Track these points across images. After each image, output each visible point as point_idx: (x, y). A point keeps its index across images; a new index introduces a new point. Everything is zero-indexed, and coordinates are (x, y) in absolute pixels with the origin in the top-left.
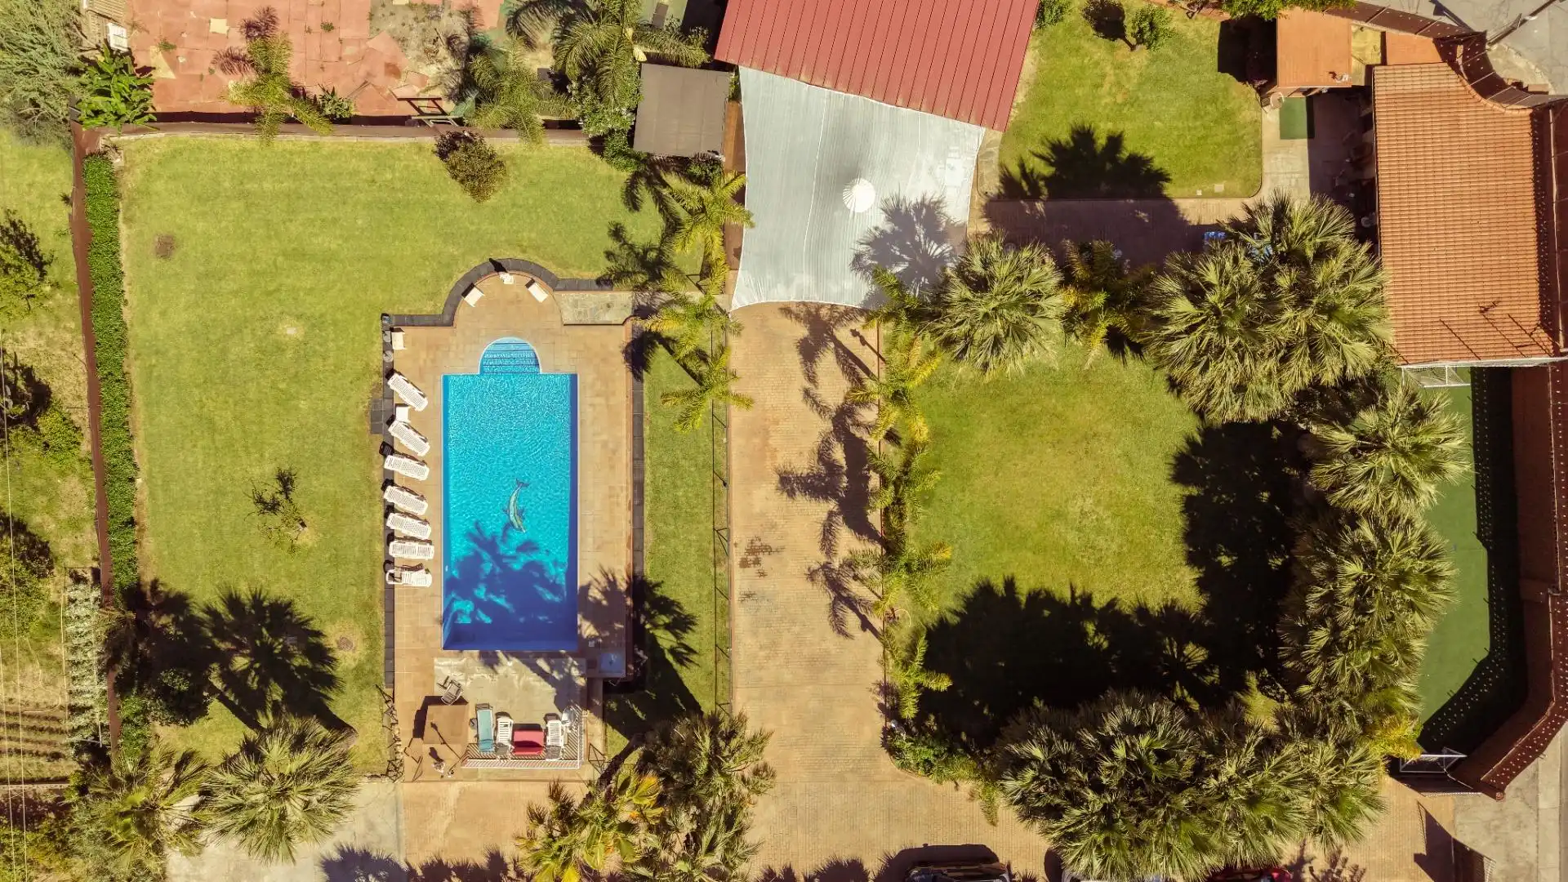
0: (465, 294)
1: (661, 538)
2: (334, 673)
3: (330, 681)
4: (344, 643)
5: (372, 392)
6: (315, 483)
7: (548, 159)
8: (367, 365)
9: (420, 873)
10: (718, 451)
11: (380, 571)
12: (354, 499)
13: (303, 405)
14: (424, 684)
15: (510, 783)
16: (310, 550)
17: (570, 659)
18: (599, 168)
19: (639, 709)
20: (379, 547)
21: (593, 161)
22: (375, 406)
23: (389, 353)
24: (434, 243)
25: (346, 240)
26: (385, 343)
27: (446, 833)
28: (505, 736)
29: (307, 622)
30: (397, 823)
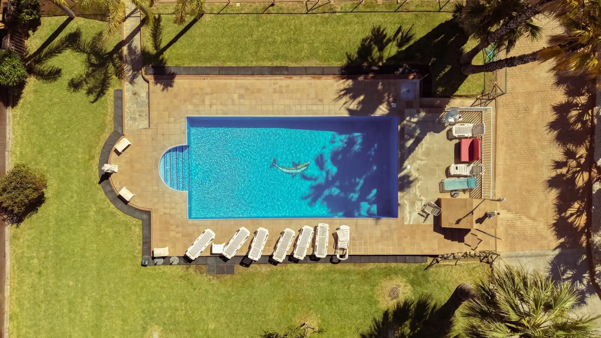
0: (126, 202)
1: (313, 54)
2: (415, 303)
3: (422, 305)
4: (394, 294)
5: (202, 273)
6: (272, 317)
7: (22, 138)
8: (181, 277)
9: (562, 240)
10: (246, 11)
11: (338, 266)
12: (283, 286)
13: (212, 326)
14: (424, 232)
15: (497, 172)
16: (323, 320)
17: (405, 122)
18: (28, 99)
19: (443, 70)
20: (320, 267)
21: (23, 104)
22: (213, 271)
23: (171, 260)
24: (87, 226)
25: (85, 294)
26: (164, 264)
27: (534, 219)
28: (464, 169)
29: (377, 323)
30: (527, 256)
